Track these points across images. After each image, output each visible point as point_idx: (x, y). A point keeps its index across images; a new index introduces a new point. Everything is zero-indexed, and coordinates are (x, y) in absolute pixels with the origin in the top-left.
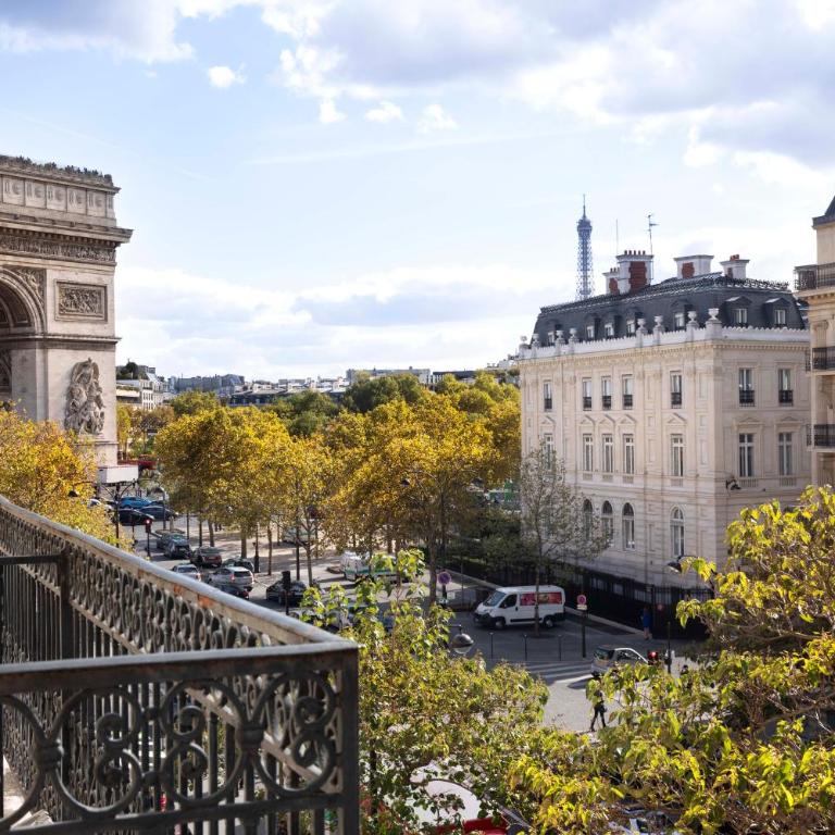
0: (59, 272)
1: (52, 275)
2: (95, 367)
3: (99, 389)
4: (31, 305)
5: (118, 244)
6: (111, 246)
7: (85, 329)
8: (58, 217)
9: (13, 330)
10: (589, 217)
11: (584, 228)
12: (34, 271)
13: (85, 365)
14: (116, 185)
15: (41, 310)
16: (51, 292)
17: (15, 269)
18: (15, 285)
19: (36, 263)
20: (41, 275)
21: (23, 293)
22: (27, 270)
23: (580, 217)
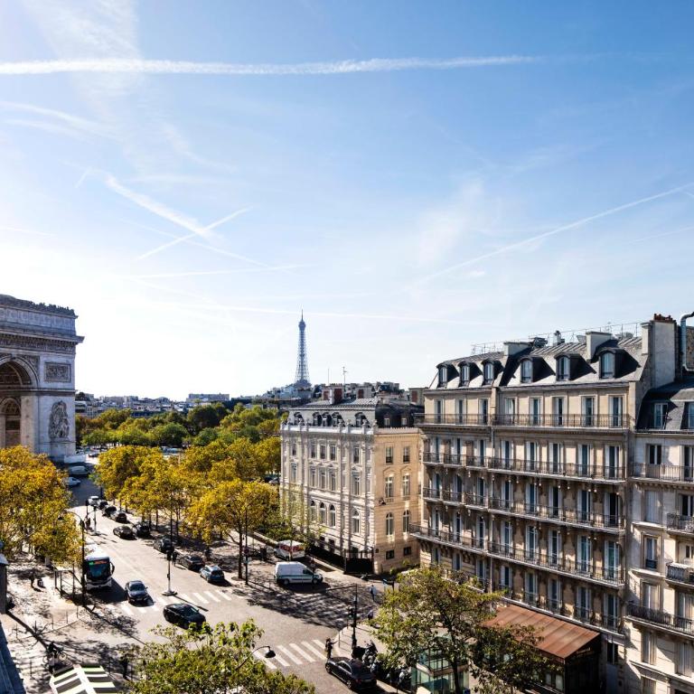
0: (47, 357)
1: (43, 359)
2: (65, 405)
3: (66, 415)
4: (31, 374)
5: (77, 343)
6: (73, 345)
7: (59, 385)
8: (46, 330)
9: (22, 386)
10: (304, 320)
11: (302, 326)
12: (33, 357)
13: (59, 404)
14: (76, 314)
15: (37, 377)
16: (42, 367)
17: (24, 356)
18: (23, 364)
19: (34, 353)
20: (37, 359)
21: (28, 369)
22: (30, 357)
23: (300, 320)
